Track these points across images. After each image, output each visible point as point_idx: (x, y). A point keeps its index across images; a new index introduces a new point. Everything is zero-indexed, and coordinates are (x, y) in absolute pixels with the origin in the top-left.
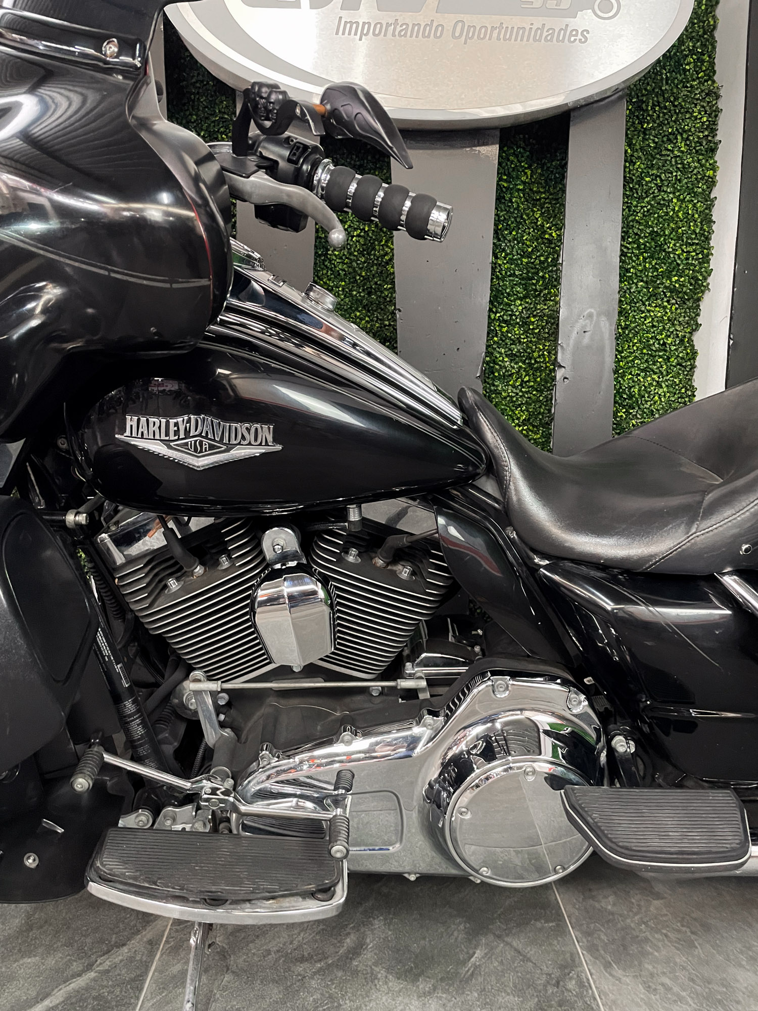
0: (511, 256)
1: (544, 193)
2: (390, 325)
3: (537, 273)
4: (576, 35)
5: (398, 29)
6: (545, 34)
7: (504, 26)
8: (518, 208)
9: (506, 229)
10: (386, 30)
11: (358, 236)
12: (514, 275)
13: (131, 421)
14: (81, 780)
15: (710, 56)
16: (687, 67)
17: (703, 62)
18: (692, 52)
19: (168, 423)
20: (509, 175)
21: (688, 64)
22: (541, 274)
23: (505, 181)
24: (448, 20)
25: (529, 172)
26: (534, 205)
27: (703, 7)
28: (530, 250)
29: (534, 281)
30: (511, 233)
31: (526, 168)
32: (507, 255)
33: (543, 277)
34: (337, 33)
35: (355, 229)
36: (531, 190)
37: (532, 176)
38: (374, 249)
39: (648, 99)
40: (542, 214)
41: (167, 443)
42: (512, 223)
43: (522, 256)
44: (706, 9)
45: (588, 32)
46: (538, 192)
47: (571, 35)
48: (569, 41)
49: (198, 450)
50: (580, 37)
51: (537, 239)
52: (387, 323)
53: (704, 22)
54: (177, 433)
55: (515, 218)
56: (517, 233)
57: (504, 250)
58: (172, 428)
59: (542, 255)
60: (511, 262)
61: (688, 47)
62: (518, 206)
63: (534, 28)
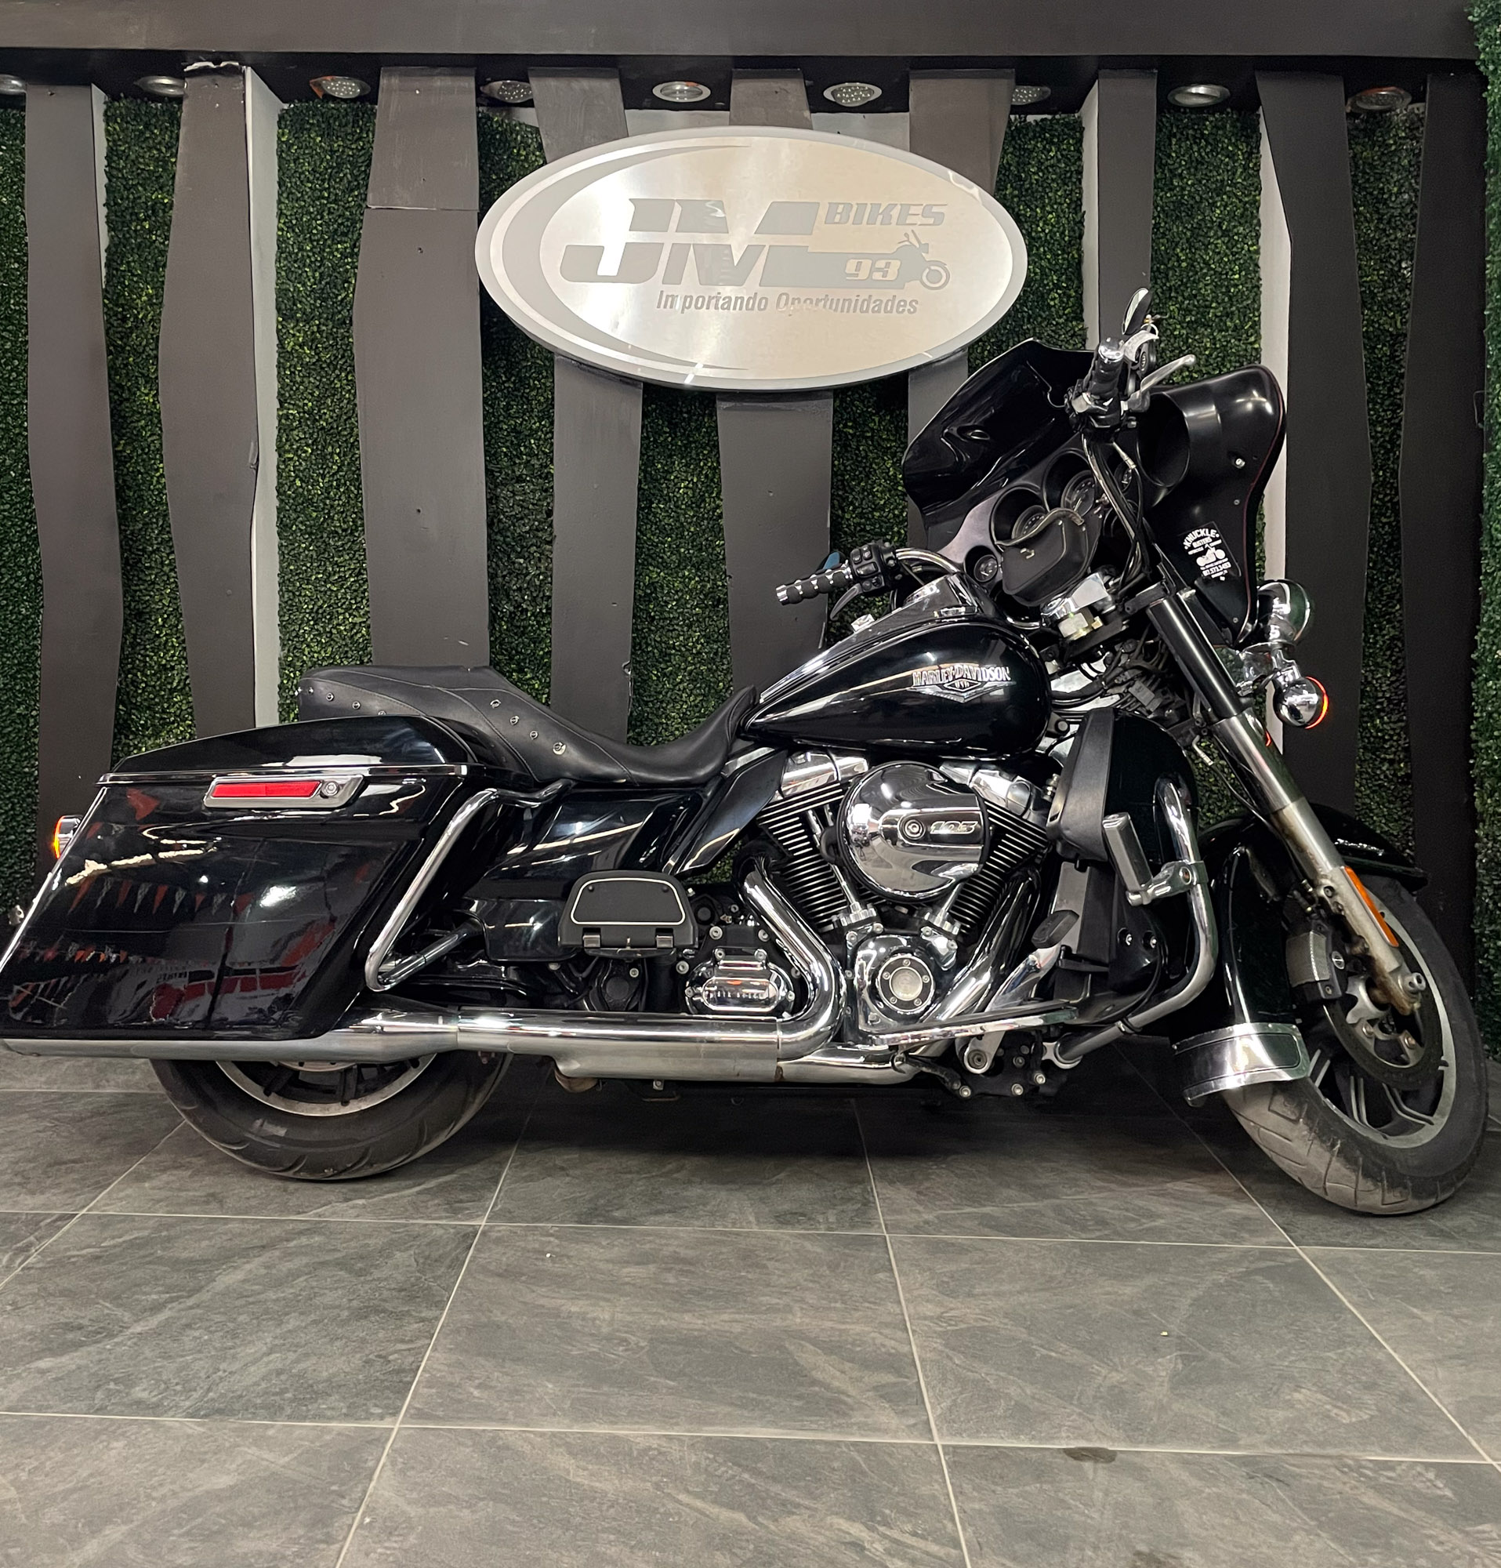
0: (860, 510)
1: (895, 441)
2: (723, 586)
3: (892, 528)
4: (905, 305)
5: (721, 302)
6: (872, 306)
7: (829, 300)
8: (866, 457)
9: (853, 480)
10: (709, 302)
11: (685, 487)
12: (864, 530)
15: (1076, 292)
16: (1052, 303)
17: (1069, 297)
18: (1057, 286)
20: (854, 421)
21: (1053, 299)
22: (896, 529)
23: (851, 427)
24: (772, 293)
25: (877, 419)
26: (885, 453)
27: (1067, 238)
28: (882, 502)
29: (888, 537)
30: (859, 484)
31: (874, 415)
32: (855, 508)
33: (899, 532)
34: (659, 307)
35: (683, 481)
36: (881, 437)
37: (880, 422)
38: (704, 501)
39: (1008, 339)
40: (893, 463)
42: (861, 473)
43: (874, 510)
44: (1070, 241)
45: (917, 303)
46: (888, 440)
47: (899, 305)
48: (897, 311)
50: (908, 307)
51: (890, 491)
52: (720, 583)
53: (1068, 254)
55: (864, 468)
56: (866, 483)
57: (852, 503)
59: (896, 508)
60: (861, 515)
61: (1052, 281)
62: (867, 456)
63: (861, 299)
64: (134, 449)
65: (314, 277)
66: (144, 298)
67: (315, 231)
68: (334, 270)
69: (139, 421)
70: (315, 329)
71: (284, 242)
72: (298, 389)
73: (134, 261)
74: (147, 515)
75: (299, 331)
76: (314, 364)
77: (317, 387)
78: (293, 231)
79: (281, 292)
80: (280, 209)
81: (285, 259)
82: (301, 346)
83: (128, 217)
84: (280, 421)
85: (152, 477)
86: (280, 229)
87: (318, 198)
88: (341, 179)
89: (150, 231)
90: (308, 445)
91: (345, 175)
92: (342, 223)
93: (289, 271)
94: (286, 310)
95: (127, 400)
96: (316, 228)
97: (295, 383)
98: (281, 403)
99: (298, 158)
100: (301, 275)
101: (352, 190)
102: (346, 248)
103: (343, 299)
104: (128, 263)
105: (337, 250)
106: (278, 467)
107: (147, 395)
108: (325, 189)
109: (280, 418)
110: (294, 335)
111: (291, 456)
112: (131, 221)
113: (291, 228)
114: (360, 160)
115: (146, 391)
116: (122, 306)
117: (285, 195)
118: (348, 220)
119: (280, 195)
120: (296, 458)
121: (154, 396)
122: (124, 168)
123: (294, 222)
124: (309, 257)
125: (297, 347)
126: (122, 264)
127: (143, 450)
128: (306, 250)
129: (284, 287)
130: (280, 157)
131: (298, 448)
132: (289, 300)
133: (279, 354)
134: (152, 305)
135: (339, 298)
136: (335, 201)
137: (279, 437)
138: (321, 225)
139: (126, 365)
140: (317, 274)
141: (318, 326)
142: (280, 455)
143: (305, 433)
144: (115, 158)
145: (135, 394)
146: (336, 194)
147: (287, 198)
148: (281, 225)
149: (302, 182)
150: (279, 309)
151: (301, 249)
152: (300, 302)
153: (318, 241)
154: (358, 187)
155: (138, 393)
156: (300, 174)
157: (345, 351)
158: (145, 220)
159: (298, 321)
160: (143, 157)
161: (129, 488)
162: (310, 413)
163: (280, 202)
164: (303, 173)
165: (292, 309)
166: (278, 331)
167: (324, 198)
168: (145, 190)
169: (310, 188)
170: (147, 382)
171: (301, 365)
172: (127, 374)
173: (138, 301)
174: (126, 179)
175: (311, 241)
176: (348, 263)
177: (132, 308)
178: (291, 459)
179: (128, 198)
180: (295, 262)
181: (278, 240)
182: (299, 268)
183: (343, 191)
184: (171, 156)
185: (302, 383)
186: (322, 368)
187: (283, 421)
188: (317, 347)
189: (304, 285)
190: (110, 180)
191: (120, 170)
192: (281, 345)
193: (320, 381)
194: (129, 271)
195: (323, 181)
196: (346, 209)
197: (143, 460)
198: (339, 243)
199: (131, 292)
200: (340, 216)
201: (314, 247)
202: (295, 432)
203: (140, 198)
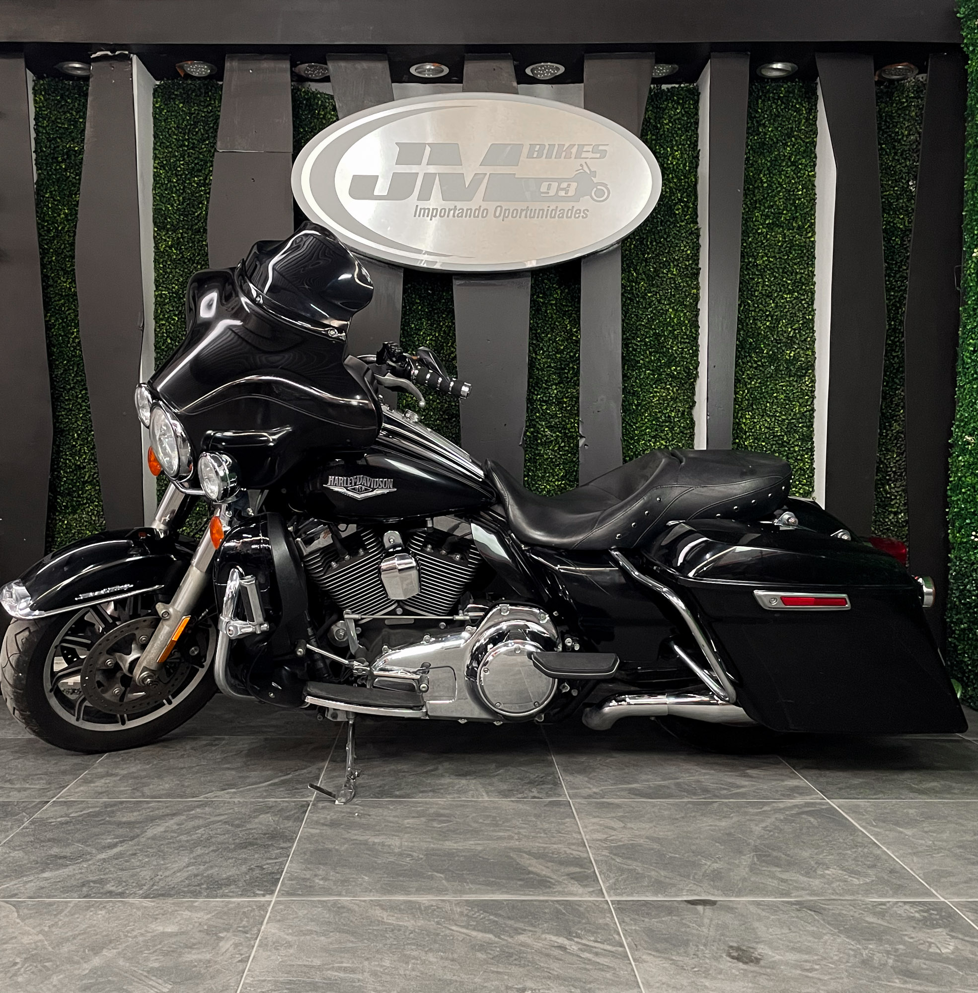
0: (547, 353)
1: (571, 306)
2: (456, 405)
3: (568, 365)
4: (580, 213)
5: (457, 212)
6: (558, 213)
7: (530, 208)
8: (552, 317)
9: (543, 333)
10: (449, 213)
11: (430, 340)
12: (550, 366)
13: (331, 478)
14: (300, 650)
15: (693, 204)
16: (677, 212)
17: (688, 208)
18: (681, 201)
19: (347, 480)
20: (544, 294)
21: (678, 209)
22: (571, 365)
23: (542, 298)
24: (491, 206)
25: (559, 292)
26: (564, 315)
27: (687, 168)
28: (562, 348)
29: (566, 371)
30: (547, 335)
31: (557, 289)
32: (544, 352)
33: (573, 368)
34: (415, 216)
35: (429, 335)
36: (561, 304)
37: (561, 294)
38: (443, 349)
39: (647, 237)
40: (570, 322)
41: (346, 488)
42: (548, 328)
43: (557, 353)
44: (689, 170)
45: (588, 211)
46: (566, 306)
47: (576, 213)
48: (575, 217)
49: (360, 491)
50: (582, 214)
51: (567, 340)
52: (453, 404)
53: (688, 179)
54: (351, 483)
55: (550, 325)
56: (552, 336)
57: (542, 349)
58: (349, 482)
59: (571, 351)
60: (548, 357)
61: (677, 197)
62: (552, 316)
63: (550, 209)
64: (57, 319)
65: (179, 200)
66: (62, 216)
67: (179, 169)
68: (193, 195)
69: (60, 300)
70: (180, 235)
71: (158, 176)
72: (168, 277)
73: (55, 191)
74: (66, 364)
75: (169, 237)
76: (179, 260)
77: (181, 276)
78: (164, 169)
79: (157, 211)
80: (155, 154)
81: (159, 188)
82: (170, 247)
83: (50, 160)
84: (156, 299)
85: (69, 338)
86: (155, 168)
87: (181, 146)
88: (197, 133)
89: (66, 170)
90: (175, 315)
91: (199, 130)
92: (198, 163)
93: (161, 196)
94: (160, 223)
95: (52, 286)
96: (179, 167)
97: (166, 273)
98: (157, 287)
99: (167, 119)
100: (169, 199)
101: (205, 141)
102: (200, 180)
103: (198, 215)
104: (51, 192)
105: (194, 181)
106: (155, 330)
107: (65, 282)
108: (186, 140)
109: (156, 296)
110: (165, 240)
111: (164, 322)
112: (52, 163)
113: (163, 167)
114: (210, 120)
115: (65, 280)
116: (47, 221)
117: (158, 144)
118: (202, 161)
119: (155, 144)
120: (167, 324)
121: (70, 283)
122: (47, 126)
123: (165, 162)
124: (175, 186)
125: (167, 249)
126: (46, 193)
127: (63, 320)
128: (173, 182)
129: (158, 207)
130: (155, 118)
131: (168, 317)
132: (162, 216)
133: (155, 253)
134: (68, 220)
135: (196, 214)
136: (193, 148)
137: (156, 310)
138: (183, 165)
139: (50, 262)
140: (181, 198)
141: (182, 234)
142: (156, 322)
143: (173, 307)
144: (41, 119)
145: (57, 282)
146: (194, 143)
147: (160, 146)
148: (156, 165)
149: (170, 135)
150: (155, 223)
151: (170, 181)
152: (170, 218)
153: (181, 175)
154: (208, 138)
155: (59, 281)
156: (169, 129)
157: (200, 250)
158: (62, 162)
159: (168, 231)
160: (60, 119)
161: (54, 346)
162: (177, 293)
163: (155, 149)
164: (171, 129)
165: (163, 222)
166: (155, 237)
167: (185, 146)
168: (62, 141)
169: (176, 139)
170: (65, 274)
171: (171, 260)
172: (51, 269)
173: (58, 218)
174: (49, 134)
175: (177, 176)
176: (202, 191)
177: (53, 223)
178: (163, 325)
179: (50, 147)
180: (166, 190)
181: (154, 175)
182: (168, 194)
183: (198, 141)
184: (80, 117)
185: (171, 272)
186: (185, 263)
187: (158, 299)
188: (181, 249)
189: (172, 206)
190: (37, 135)
191: (44, 128)
192: (156, 247)
193: (183, 271)
194: (51, 197)
195: (184, 134)
196: (201, 153)
197: (63, 327)
198: (196, 176)
199: (53, 212)
200: (196, 158)
201: (178, 180)
202: (167, 306)
203: (58, 147)
